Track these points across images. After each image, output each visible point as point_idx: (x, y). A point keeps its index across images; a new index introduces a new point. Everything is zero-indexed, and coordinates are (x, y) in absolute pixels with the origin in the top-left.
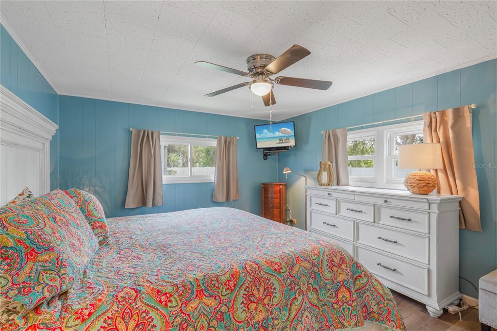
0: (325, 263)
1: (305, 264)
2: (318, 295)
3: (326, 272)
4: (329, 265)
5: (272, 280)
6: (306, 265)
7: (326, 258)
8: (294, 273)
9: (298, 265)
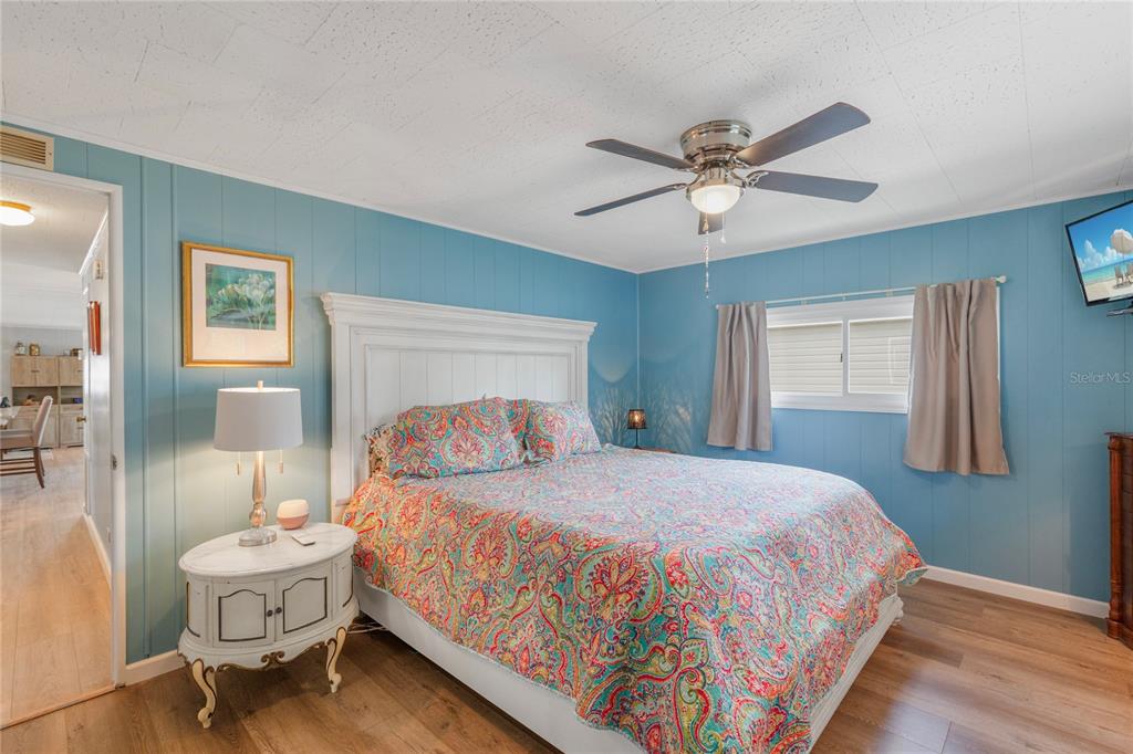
0: (589, 568)
1: (558, 549)
2: (560, 611)
3: (584, 583)
4: (595, 575)
5: (508, 542)
6: (557, 551)
7: (598, 560)
8: (536, 550)
9: (547, 544)
